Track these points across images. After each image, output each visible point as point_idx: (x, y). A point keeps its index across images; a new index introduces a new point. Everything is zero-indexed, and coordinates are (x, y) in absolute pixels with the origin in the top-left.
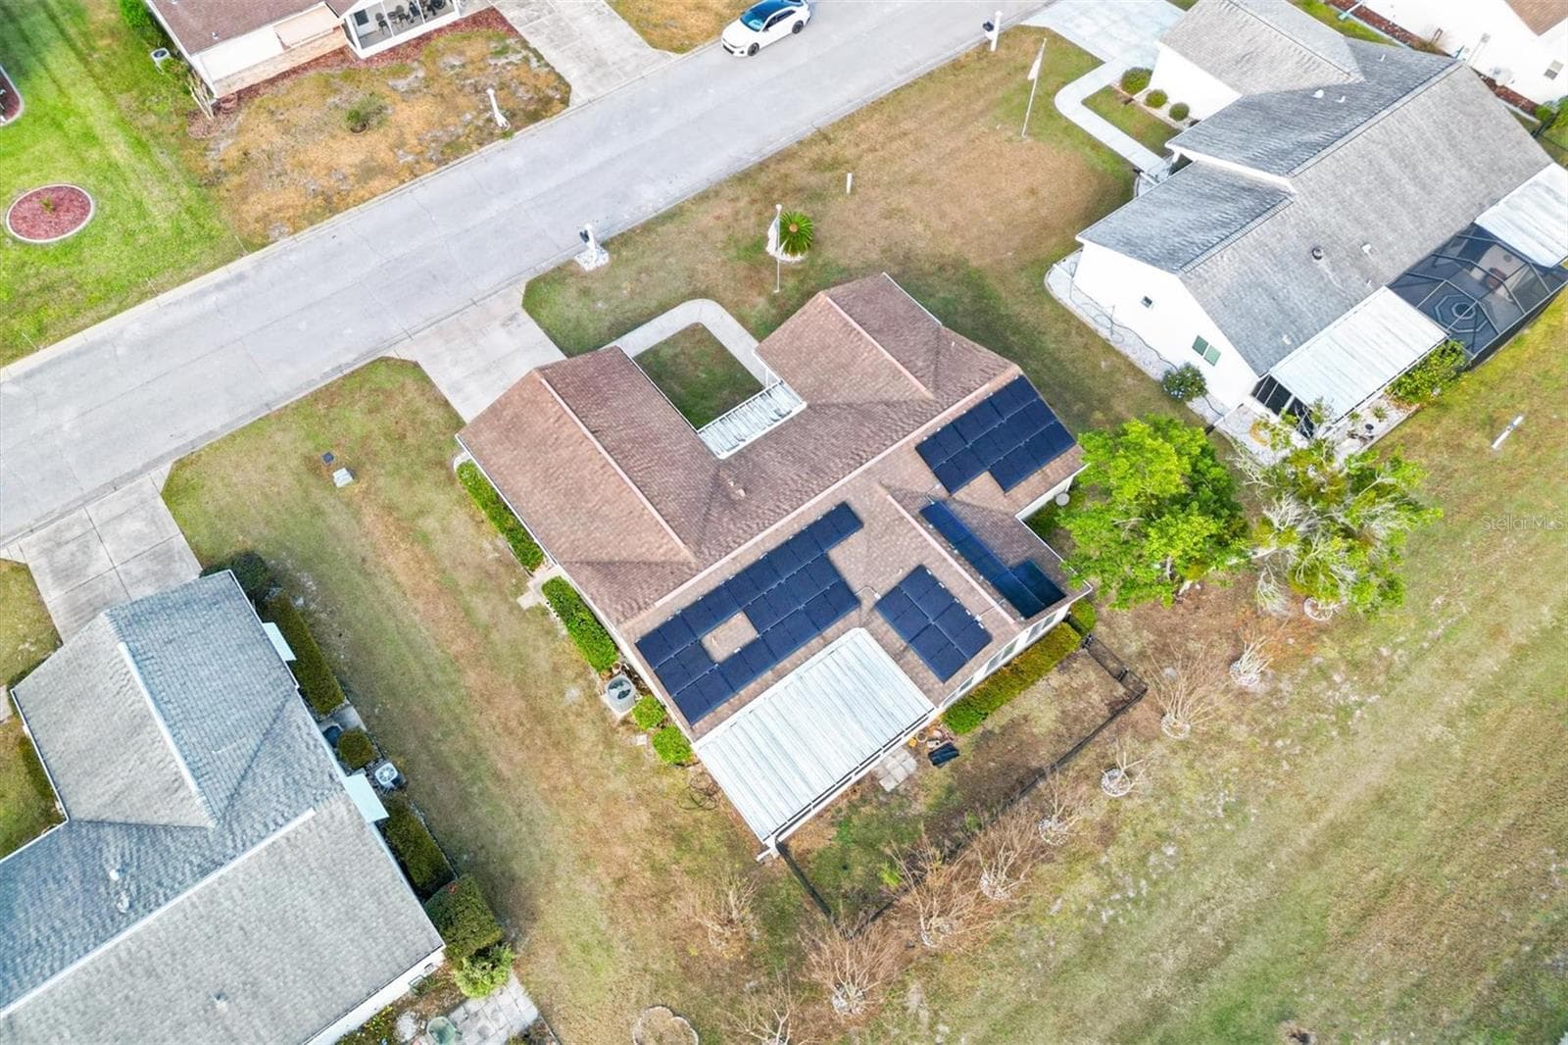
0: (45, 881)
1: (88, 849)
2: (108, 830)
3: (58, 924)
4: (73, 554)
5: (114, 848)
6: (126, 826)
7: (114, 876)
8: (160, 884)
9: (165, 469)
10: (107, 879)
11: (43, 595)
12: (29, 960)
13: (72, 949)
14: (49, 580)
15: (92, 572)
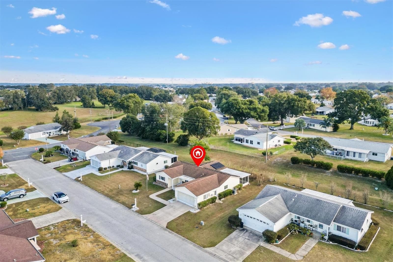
0: (300, 208)
1: (292, 206)
2: (288, 206)
3: (304, 202)
4: (236, 254)
5: (290, 203)
6: (286, 204)
7: (293, 200)
8: (291, 194)
9: (208, 249)
10: (294, 201)
11: (249, 254)
12: (309, 201)
13: (305, 197)
14: (245, 255)
15: (239, 249)
